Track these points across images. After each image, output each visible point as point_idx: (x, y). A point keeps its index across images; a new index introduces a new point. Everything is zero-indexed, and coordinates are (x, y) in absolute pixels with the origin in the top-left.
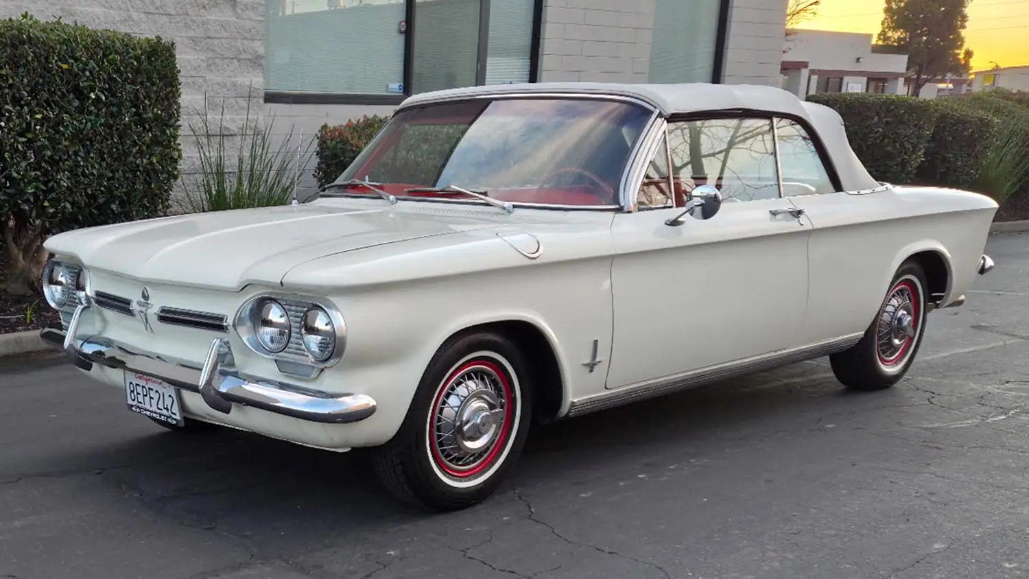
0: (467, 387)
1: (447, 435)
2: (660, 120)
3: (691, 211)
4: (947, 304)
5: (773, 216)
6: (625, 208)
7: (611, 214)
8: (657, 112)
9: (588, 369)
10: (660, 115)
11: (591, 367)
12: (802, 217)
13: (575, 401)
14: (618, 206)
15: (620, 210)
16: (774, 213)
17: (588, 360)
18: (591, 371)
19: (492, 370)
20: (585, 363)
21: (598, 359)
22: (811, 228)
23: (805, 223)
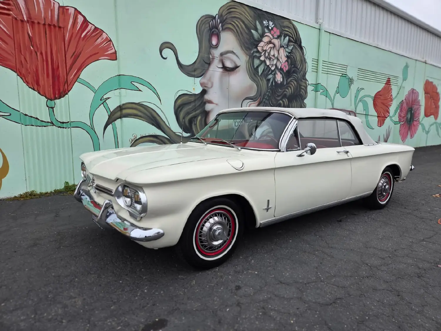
0: (214, 219)
1: (204, 239)
2: (294, 120)
3: (306, 152)
4: (401, 180)
5: (338, 153)
6: (281, 150)
7: (276, 152)
8: (293, 117)
9: (266, 210)
10: (295, 118)
11: (267, 210)
12: (348, 154)
13: (261, 222)
14: (278, 150)
15: (279, 151)
16: (338, 152)
17: (266, 207)
18: (267, 211)
19: (226, 213)
20: (264, 208)
21: (270, 206)
22: (352, 157)
23: (350, 156)
